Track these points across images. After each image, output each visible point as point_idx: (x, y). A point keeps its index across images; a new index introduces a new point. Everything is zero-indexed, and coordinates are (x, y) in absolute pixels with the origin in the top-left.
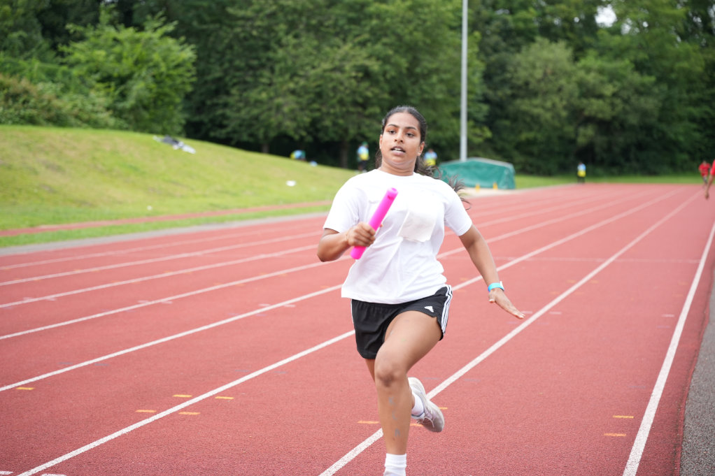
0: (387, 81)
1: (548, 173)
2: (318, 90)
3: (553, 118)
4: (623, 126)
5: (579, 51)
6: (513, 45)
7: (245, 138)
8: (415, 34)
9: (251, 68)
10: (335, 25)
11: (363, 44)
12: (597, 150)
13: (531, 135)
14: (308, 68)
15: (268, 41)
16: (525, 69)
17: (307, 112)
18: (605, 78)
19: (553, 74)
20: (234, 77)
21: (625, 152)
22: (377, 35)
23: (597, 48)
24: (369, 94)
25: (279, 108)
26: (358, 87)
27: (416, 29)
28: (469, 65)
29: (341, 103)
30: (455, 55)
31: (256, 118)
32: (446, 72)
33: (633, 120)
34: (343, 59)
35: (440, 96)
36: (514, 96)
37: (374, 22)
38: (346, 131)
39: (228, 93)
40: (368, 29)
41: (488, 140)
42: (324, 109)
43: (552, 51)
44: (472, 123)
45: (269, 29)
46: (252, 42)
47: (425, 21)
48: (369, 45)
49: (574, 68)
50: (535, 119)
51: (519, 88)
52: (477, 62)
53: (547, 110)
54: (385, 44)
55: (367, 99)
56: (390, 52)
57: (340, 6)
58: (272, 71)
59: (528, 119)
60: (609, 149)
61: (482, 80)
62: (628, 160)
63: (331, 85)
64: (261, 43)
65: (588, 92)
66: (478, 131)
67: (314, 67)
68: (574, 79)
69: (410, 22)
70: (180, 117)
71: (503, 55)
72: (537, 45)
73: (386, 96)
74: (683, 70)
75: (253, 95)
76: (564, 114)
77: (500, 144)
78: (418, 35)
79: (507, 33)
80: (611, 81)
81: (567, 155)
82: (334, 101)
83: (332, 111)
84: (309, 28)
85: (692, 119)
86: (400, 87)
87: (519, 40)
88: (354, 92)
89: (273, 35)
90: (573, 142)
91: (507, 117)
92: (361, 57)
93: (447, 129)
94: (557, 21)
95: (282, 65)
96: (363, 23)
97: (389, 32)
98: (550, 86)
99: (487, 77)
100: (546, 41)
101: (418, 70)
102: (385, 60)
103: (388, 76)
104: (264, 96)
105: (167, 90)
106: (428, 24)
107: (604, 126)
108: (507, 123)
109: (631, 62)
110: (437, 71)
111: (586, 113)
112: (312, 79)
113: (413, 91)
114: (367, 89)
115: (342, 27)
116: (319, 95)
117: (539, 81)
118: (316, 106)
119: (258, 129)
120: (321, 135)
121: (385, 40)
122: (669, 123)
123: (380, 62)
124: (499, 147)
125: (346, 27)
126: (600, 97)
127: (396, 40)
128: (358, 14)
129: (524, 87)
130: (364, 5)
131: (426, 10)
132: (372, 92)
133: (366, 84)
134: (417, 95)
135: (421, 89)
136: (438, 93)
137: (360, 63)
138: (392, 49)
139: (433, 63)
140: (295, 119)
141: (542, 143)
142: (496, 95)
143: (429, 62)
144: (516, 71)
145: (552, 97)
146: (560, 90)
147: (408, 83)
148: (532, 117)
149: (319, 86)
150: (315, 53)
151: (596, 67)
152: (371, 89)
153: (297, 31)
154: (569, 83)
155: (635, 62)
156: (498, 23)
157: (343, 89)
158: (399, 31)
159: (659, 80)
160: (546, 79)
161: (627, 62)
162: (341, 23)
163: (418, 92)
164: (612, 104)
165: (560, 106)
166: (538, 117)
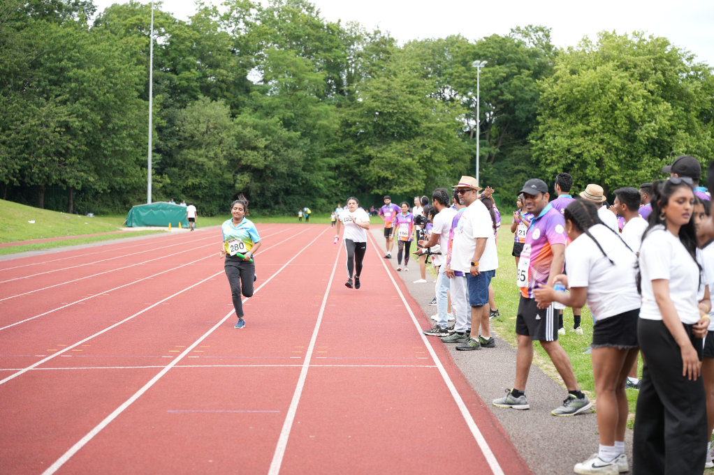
0: (84, 135)
2: (26, 141)
3: (215, 166)
4: (274, 174)
5: (236, 109)
6: (178, 101)
8: (107, 95)
10: (39, 86)
11: (64, 102)
12: (252, 194)
13: (196, 181)
14: (18, 123)
16: (191, 123)
17: (17, 160)
18: (259, 133)
19: (215, 128)
21: (275, 196)
22: (76, 96)
23: (251, 106)
24: (70, 146)
26: (61, 139)
27: (108, 92)
29: (47, 154)
33: (283, 168)
34: (47, 116)
36: (181, 147)
37: (73, 85)
38: (49, 177)
40: (68, 90)
42: (32, 159)
43: (214, 108)
47: (116, 84)
48: (68, 103)
49: (232, 123)
50: (200, 167)
51: (185, 139)
53: (211, 159)
54: (82, 104)
55: (68, 150)
56: (88, 111)
57: (41, 69)
59: (194, 167)
60: (262, 194)
62: (277, 203)
63: (38, 138)
65: (244, 144)
66: (158, 178)
67: (22, 123)
68: (233, 133)
69: (103, 84)
71: (171, 110)
72: (200, 102)
73: (84, 148)
74: (322, 127)
76: (225, 163)
78: (111, 96)
79: (174, 90)
80: (263, 136)
81: (226, 198)
82: (41, 151)
83: (39, 160)
84: (17, 88)
85: (330, 168)
86: (94, 139)
87: (184, 96)
88: (57, 144)
90: (231, 186)
91: (175, 166)
92: (63, 113)
93: (133, 176)
96: (63, 84)
97: (85, 94)
98: (212, 138)
99: (158, 130)
100: (208, 99)
102: (83, 116)
103: (85, 131)
106: (119, 86)
107: (258, 173)
108: (176, 170)
109: (281, 120)
111: (243, 162)
112: (22, 132)
113: (106, 144)
114: (68, 142)
115: (44, 87)
116: (27, 146)
117: (203, 134)
118: (25, 155)
120: (27, 180)
121: (82, 101)
122: (311, 172)
123: (80, 119)
124: (168, 191)
125: (48, 88)
126: (255, 148)
127: (92, 100)
128: (59, 77)
129: (190, 138)
130: (63, 69)
131: (117, 75)
132: (72, 144)
133: (69, 137)
134: (109, 147)
135: (112, 142)
136: (127, 146)
137: (62, 120)
138: (88, 108)
139: (123, 121)
140: (6, 167)
141: (205, 188)
142: (167, 145)
143: (119, 119)
144: (183, 126)
145: (214, 148)
146: (220, 143)
147: (102, 137)
148: (198, 164)
149: (28, 138)
150: (22, 109)
151: (251, 123)
152: (71, 141)
153: (6, 90)
154: (229, 137)
155: (283, 119)
156: (167, 82)
157: (49, 142)
158: (95, 92)
159: (304, 135)
160: (209, 132)
161: (276, 119)
162: (43, 84)
163: (110, 145)
164: (265, 155)
165: (221, 155)
166: (202, 165)
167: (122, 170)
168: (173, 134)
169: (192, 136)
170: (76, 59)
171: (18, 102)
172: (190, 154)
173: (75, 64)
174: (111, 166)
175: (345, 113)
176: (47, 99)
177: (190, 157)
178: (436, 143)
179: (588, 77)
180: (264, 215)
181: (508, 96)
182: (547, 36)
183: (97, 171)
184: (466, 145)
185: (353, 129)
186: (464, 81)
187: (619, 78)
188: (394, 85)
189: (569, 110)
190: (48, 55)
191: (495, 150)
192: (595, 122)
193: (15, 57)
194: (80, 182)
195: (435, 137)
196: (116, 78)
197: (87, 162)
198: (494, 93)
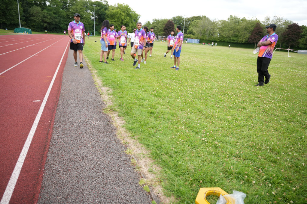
1: (39, 32)
3: (39, 21)
4: (52, 24)
5: (43, 9)
12: (48, 28)
13: (34, 24)
16: (32, 11)
19: (38, 13)
21: (53, 29)
23: (46, 9)
28: (20, 9)
30: (16, 6)
32: (14, 10)
33: (54, 23)
35: (14, 14)
36: (30, 16)
41: (25, 24)
43: (37, 8)
44: (21, 20)
49: (42, 12)
51: (31, 15)
53: (37, 20)
60: (50, 28)
61: (23, 12)
62: (53, 30)
65: (45, 17)
66: (23, 22)
68: (42, 14)
71: (27, 8)
72: (34, 7)
74: (62, 15)
77: (28, 25)
80: (49, 15)
81: (42, 28)
85: (65, 24)
87: (30, 5)
90: (43, 26)
91: (29, 20)
94: (38, 3)
98: (37, 15)
99: (24, 12)
100: (36, 6)
107: (49, 23)
108: (29, 21)
110: (13, 9)
111: (45, 21)
117: (35, 14)
122: (60, 24)
126: (47, 18)
146: (39, 16)
148: (34, 20)
151: (46, 12)
155: (53, 12)
159: (58, 16)
161: (52, 12)
164: (50, 20)
165: (40, 19)
166: (35, 21)
167: (13, 20)
168: (28, 13)
169: (33, 14)
172: (32, 18)
175: (68, 13)
178: (86, 21)
179: (114, 11)
180: (51, 33)
181: (100, 13)
182: (107, 3)
183: (6, 19)
184: (92, 22)
185: (69, 16)
186: (91, 9)
187: (120, 12)
188: (77, 8)
189: (111, 17)
191: (98, 23)
192: (116, 19)
195: (86, 19)
198: (97, 12)
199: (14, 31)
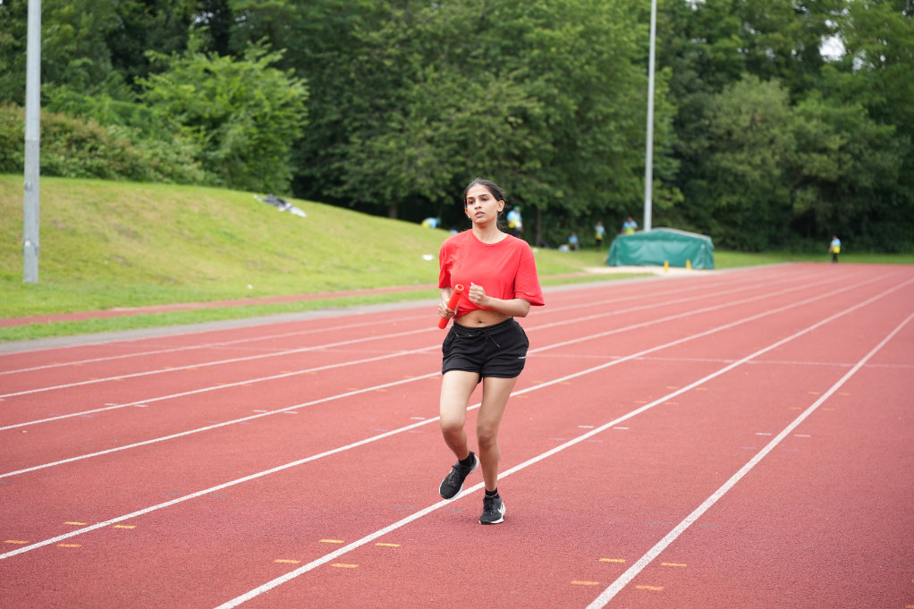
0: (550, 128)
1: (755, 249)
2: (462, 138)
3: (762, 177)
4: (853, 189)
5: (797, 92)
6: (710, 83)
7: (368, 198)
8: (586, 67)
9: (377, 108)
10: (485, 55)
11: (520, 80)
12: (819, 219)
13: (734, 199)
14: (452, 111)
15: (400, 75)
16: (728, 114)
17: (447, 166)
18: (831, 128)
19: (764, 121)
20: (355, 120)
22: (538, 68)
23: (821, 88)
24: (528, 144)
25: (412, 160)
26: (513, 135)
27: (588, 63)
28: (656, 109)
29: (492, 154)
30: (639, 96)
31: (383, 173)
32: (626, 117)
33: (866, 181)
34: (496, 99)
35: (619, 149)
36: (712, 149)
37: (536, 52)
39: (347, 141)
40: (526, 60)
41: (678, 205)
42: (470, 163)
43: (764, 92)
44: (659, 183)
45: (401, 60)
46: (378, 75)
47: (600, 53)
48: (527, 81)
49: (790, 114)
50: (740, 179)
51: (720, 138)
52: (666, 105)
53: (755, 167)
54: (548, 81)
55: (525, 150)
56: (555, 91)
57: (491, 31)
58: (406, 114)
59: (730, 179)
60: (834, 219)
61: (672, 128)
62: (858, 233)
63: (478, 133)
64: (390, 78)
65: (807, 144)
66: (666, 193)
67: (459, 110)
68: (790, 127)
69: (581, 52)
70: (286, 171)
71: (700, 95)
72: (743, 84)
73: (549, 147)
75: (378, 144)
76: (777, 172)
77: (693, 210)
78: (592, 70)
79: (705, 67)
80: (837, 131)
81: (779, 226)
82: (483, 152)
83: (480, 165)
84: (452, 58)
86: (567, 135)
87: (721, 76)
88: (508, 142)
89: (406, 67)
90: (788, 208)
91: (703, 177)
92: (518, 96)
93: (627, 190)
94: (769, 53)
95: (418, 104)
96: (522, 53)
97: (553, 66)
98: (759, 136)
99: (678, 124)
100: (756, 79)
101: (591, 115)
102: (549, 101)
103: (552, 122)
104: (392, 144)
105: (271, 136)
106: (605, 56)
107: (829, 188)
108: (703, 183)
109: (865, 106)
110: (615, 116)
111: (806, 172)
112: (456, 124)
113: (584, 141)
114: (525, 138)
115: (494, 58)
116: (464, 144)
117: (745, 130)
118: (460, 158)
119: (385, 188)
121: (547, 75)
123: (542, 104)
124: (692, 214)
125: (500, 58)
126: (824, 151)
127: (563, 75)
128: (515, 42)
129: (726, 137)
130: (522, 31)
131: (603, 39)
132: (532, 142)
133: (525, 131)
134: (590, 146)
135: (594, 139)
136: (616, 145)
137: (516, 104)
138: (556, 87)
139: (610, 107)
140: (432, 175)
141: (748, 209)
142: (690, 147)
143: (605, 104)
144: (715, 117)
145: (762, 150)
146: (772, 141)
147: (577, 130)
148: (736, 175)
149: (464, 134)
150: (459, 90)
151: (819, 112)
152: (531, 138)
153: (438, 62)
154: (784, 133)
155: (870, 107)
156: (693, 55)
157: (493, 137)
158: (568, 63)
159: (901, 130)
160: (754, 128)
161: (858, 106)
162: (493, 52)
163: (590, 142)
164: (839, 161)
165: (771, 162)
166: (743, 176)
167: (610, 181)
168: (700, 130)
169: (729, 133)
170: (541, 13)
171: (454, 81)
173: (541, 21)
174: (591, 175)
176: (497, 75)
177: (725, 164)
183: (572, 182)
190: (501, 10)
193: (453, 12)
194: (545, 198)
196: (602, 44)
197: (557, 169)
199: (605, 256)
